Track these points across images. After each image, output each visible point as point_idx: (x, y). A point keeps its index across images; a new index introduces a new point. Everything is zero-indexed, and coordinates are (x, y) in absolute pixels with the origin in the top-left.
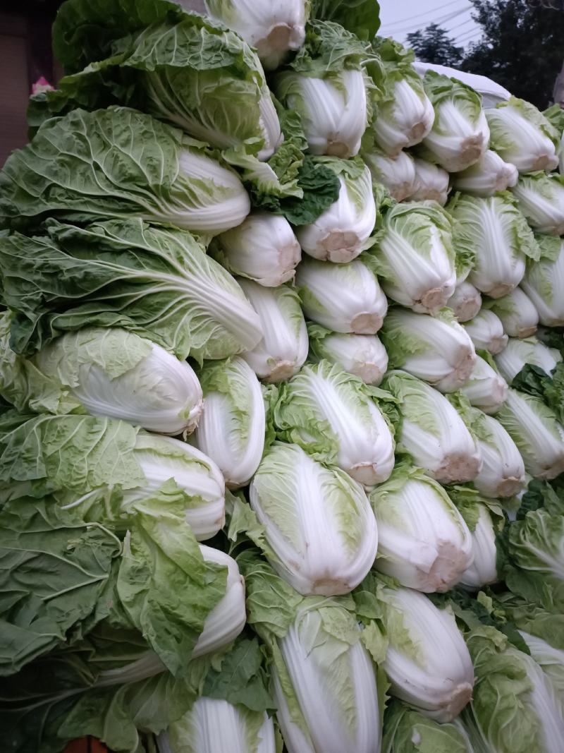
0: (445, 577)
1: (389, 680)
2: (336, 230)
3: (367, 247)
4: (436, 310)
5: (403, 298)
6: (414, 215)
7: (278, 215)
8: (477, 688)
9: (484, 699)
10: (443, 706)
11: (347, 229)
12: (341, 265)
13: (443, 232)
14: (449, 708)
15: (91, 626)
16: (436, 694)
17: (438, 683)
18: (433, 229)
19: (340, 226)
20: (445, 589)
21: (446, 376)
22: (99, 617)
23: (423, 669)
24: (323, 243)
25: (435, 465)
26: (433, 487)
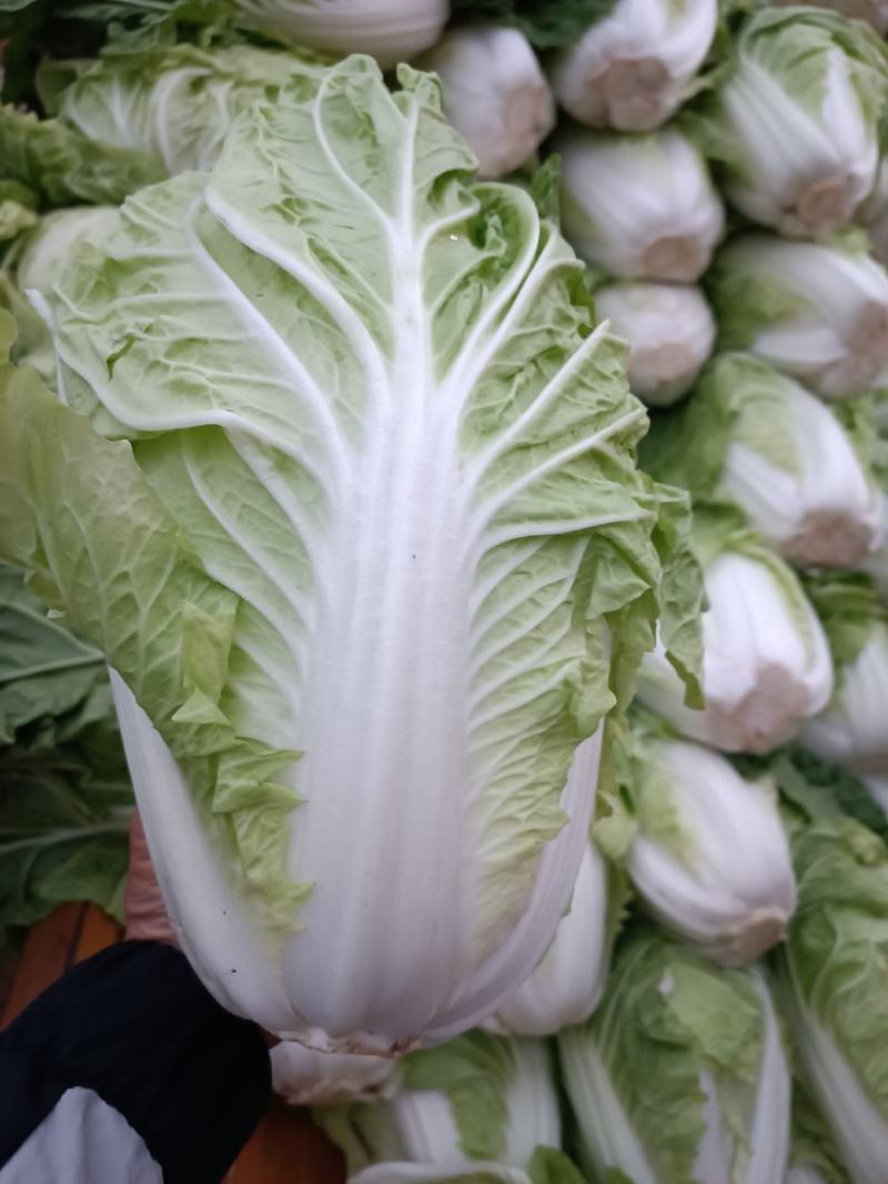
0: (766, 727)
1: (632, 886)
2: (623, 54)
3: (689, 92)
4: (826, 229)
5: (759, 205)
6: (798, 28)
7: (508, 25)
8: (798, 922)
9: (811, 940)
10: (725, 940)
11: (645, 52)
12: (633, 135)
13: (859, 66)
14: (736, 946)
15: (74, 728)
16: (712, 918)
17: (719, 901)
18: (836, 56)
19: (632, 46)
20: (761, 748)
21: (833, 365)
22: (90, 715)
23: (693, 875)
24: (597, 85)
25: (782, 530)
26: (772, 569)
